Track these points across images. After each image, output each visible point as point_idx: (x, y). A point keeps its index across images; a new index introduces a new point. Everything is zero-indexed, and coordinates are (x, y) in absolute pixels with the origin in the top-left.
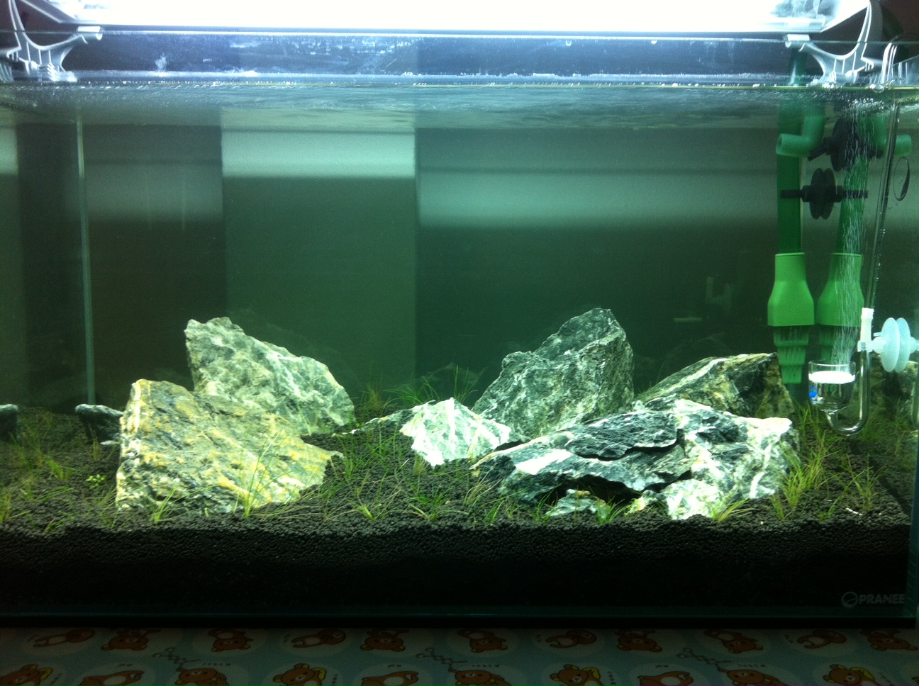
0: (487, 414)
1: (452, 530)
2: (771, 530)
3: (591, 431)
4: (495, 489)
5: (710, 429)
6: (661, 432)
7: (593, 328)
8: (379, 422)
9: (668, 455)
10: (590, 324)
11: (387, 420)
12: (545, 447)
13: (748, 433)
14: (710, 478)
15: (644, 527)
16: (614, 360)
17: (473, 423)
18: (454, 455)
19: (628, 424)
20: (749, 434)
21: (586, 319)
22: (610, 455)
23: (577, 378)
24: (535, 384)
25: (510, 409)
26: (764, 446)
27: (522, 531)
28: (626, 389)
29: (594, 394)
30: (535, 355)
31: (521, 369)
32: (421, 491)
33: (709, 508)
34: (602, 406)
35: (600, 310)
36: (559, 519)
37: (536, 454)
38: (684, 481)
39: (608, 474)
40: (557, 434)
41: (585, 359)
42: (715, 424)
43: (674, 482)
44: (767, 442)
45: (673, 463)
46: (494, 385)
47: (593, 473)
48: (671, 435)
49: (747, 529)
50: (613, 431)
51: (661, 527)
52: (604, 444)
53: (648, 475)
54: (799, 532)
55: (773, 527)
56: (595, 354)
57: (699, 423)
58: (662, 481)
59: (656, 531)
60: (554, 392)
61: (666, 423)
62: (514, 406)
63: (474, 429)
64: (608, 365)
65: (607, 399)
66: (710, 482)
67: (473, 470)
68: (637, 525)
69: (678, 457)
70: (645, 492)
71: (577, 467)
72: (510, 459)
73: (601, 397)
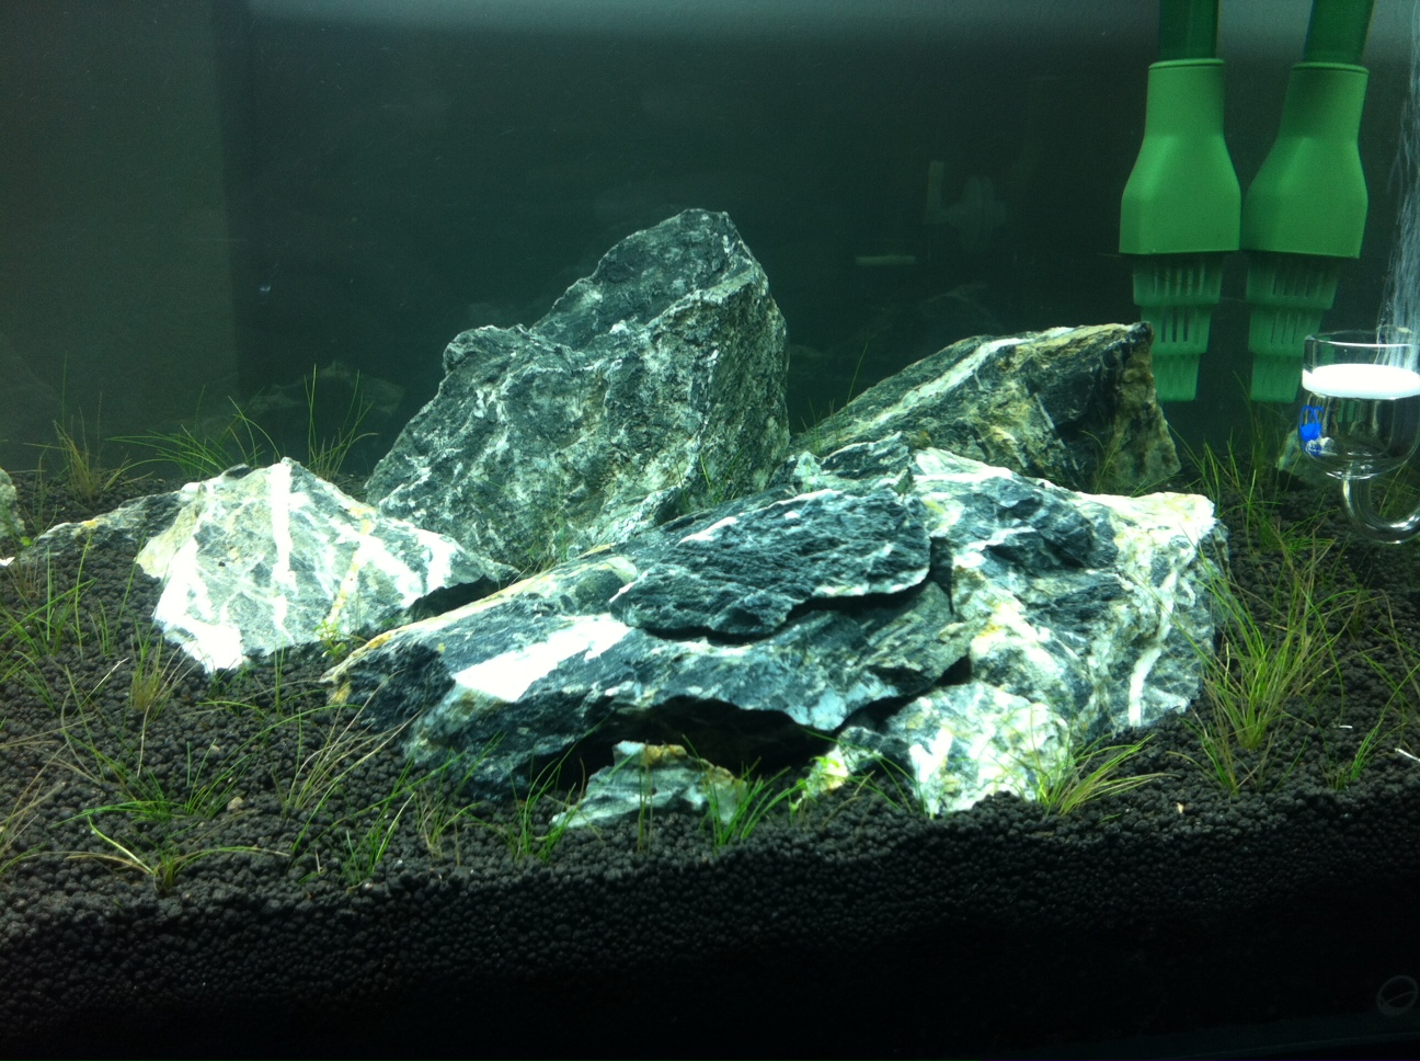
0: (403, 497)
1: (230, 912)
2: (1208, 829)
3: (688, 555)
4: (394, 749)
5: (1021, 536)
6: (887, 549)
7: (685, 260)
8: (76, 532)
9: (907, 615)
10: (675, 250)
11: (102, 528)
12: (550, 610)
13: (1116, 541)
14: (1024, 677)
15: (850, 847)
16: (741, 344)
17: (346, 532)
18: (282, 633)
19: (794, 529)
20: (1120, 543)
21: (667, 238)
22: (744, 627)
23: (644, 394)
24: (532, 412)
25: (465, 482)
26: (1159, 574)
27: (472, 895)
28: (771, 422)
29: (690, 437)
30: (535, 335)
31: (495, 371)
32: (149, 770)
33: (1028, 769)
34: (711, 470)
35: (700, 214)
36: (590, 839)
37: (518, 636)
38: (952, 689)
39: (738, 688)
40: (585, 567)
41: (664, 344)
42: (1032, 519)
43: (925, 692)
44: (1166, 563)
45: (921, 638)
46: (425, 416)
47: (695, 690)
48: (914, 556)
49: (1142, 831)
50: (750, 553)
51: (900, 847)
52: (726, 594)
53: (853, 679)
54: (1281, 828)
55: (1213, 822)
56: (690, 327)
57: (990, 520)
58: (890, 692)
59: (884, 859)
60: (584, 435)
61: (901, 522)
62: (477, 474)
63: (349, 549)
64: (725, 360)
65: (723, 449)
66: (1024, 691)
67: (329, 684)
68: (830, 844)
69: (935, 618)
70: (845, 734)
71: (644, 672)
72: (435, 655)
73: (709, 444)
